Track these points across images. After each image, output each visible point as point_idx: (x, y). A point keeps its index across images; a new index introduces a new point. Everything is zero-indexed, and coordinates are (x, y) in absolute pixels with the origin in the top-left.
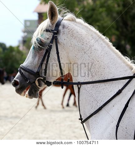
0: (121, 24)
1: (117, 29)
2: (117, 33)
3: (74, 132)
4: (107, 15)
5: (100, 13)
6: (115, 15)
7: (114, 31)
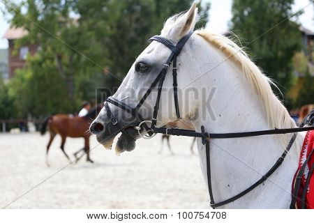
0: (116, 51)
1: (111, 58)
2: (111, 62)
3: (55, 197)
4: (98, 40)
5: (89, 38)
6: (107, 39)
7: (106, 60)
